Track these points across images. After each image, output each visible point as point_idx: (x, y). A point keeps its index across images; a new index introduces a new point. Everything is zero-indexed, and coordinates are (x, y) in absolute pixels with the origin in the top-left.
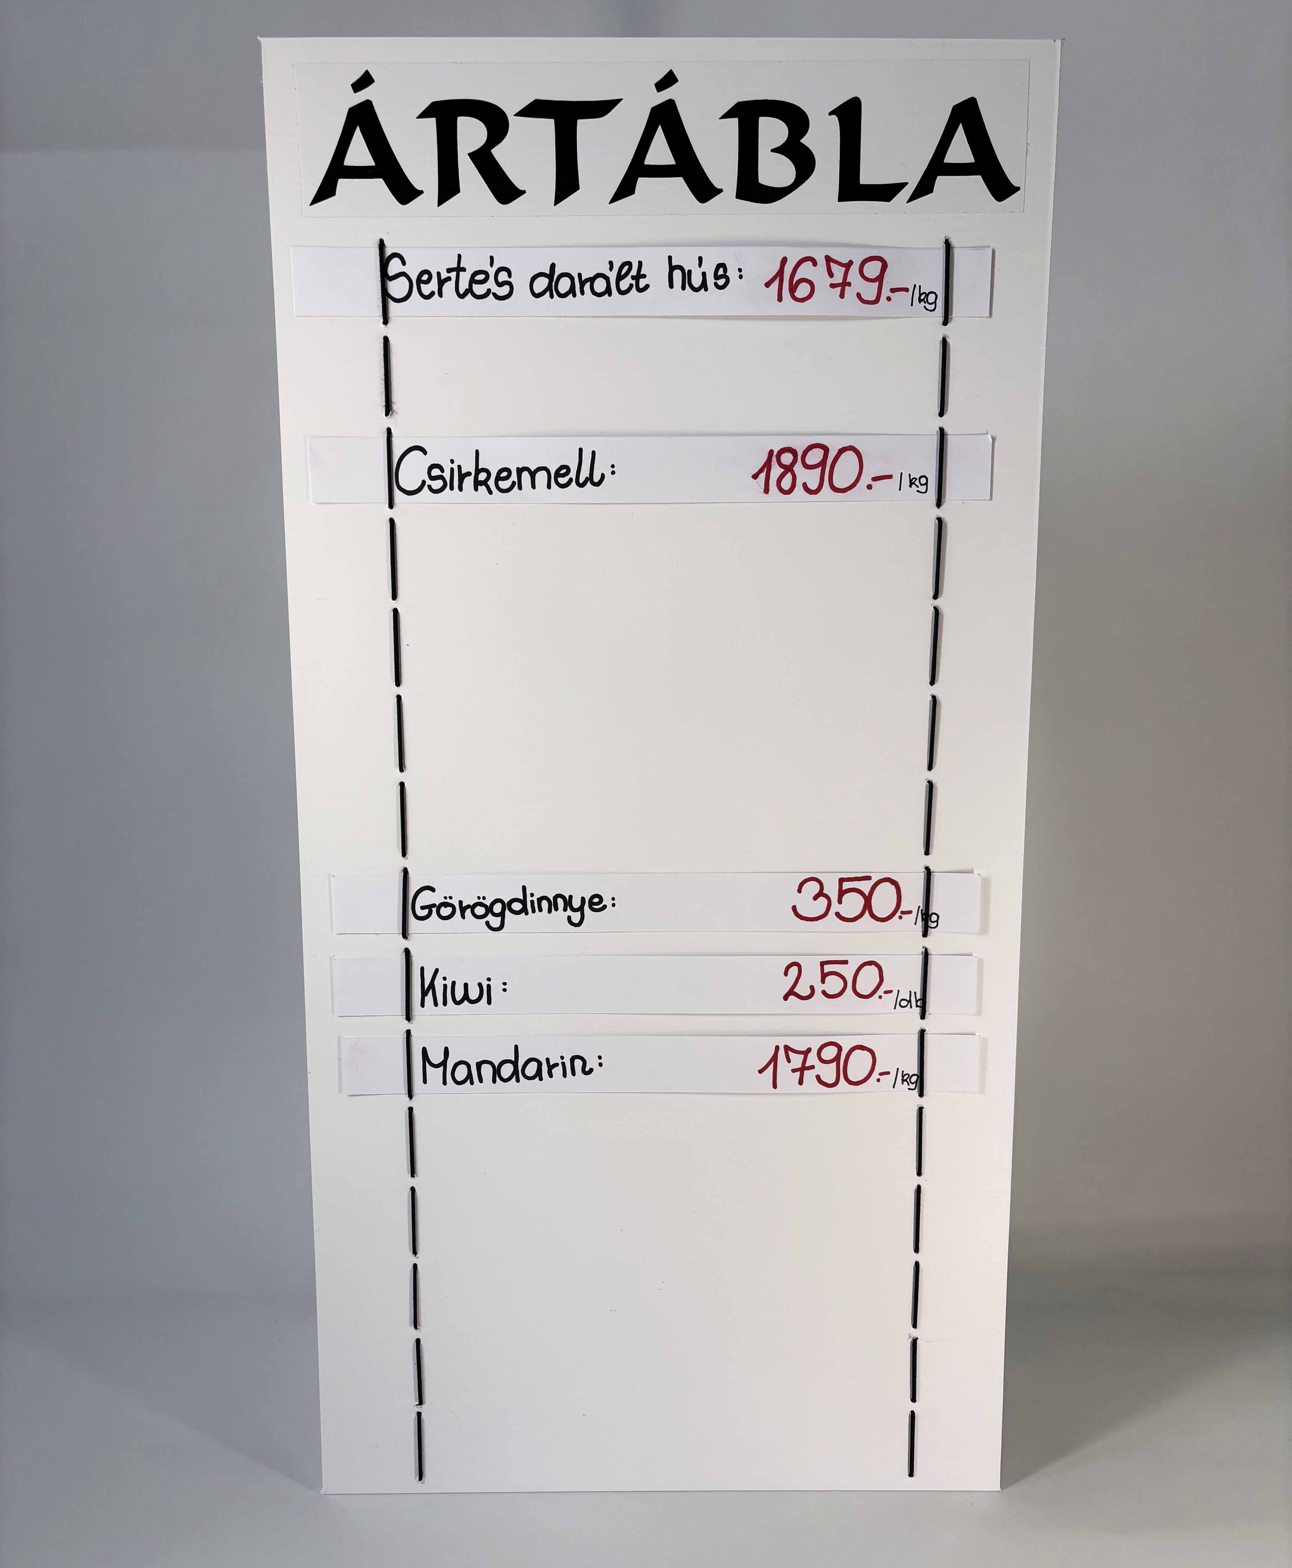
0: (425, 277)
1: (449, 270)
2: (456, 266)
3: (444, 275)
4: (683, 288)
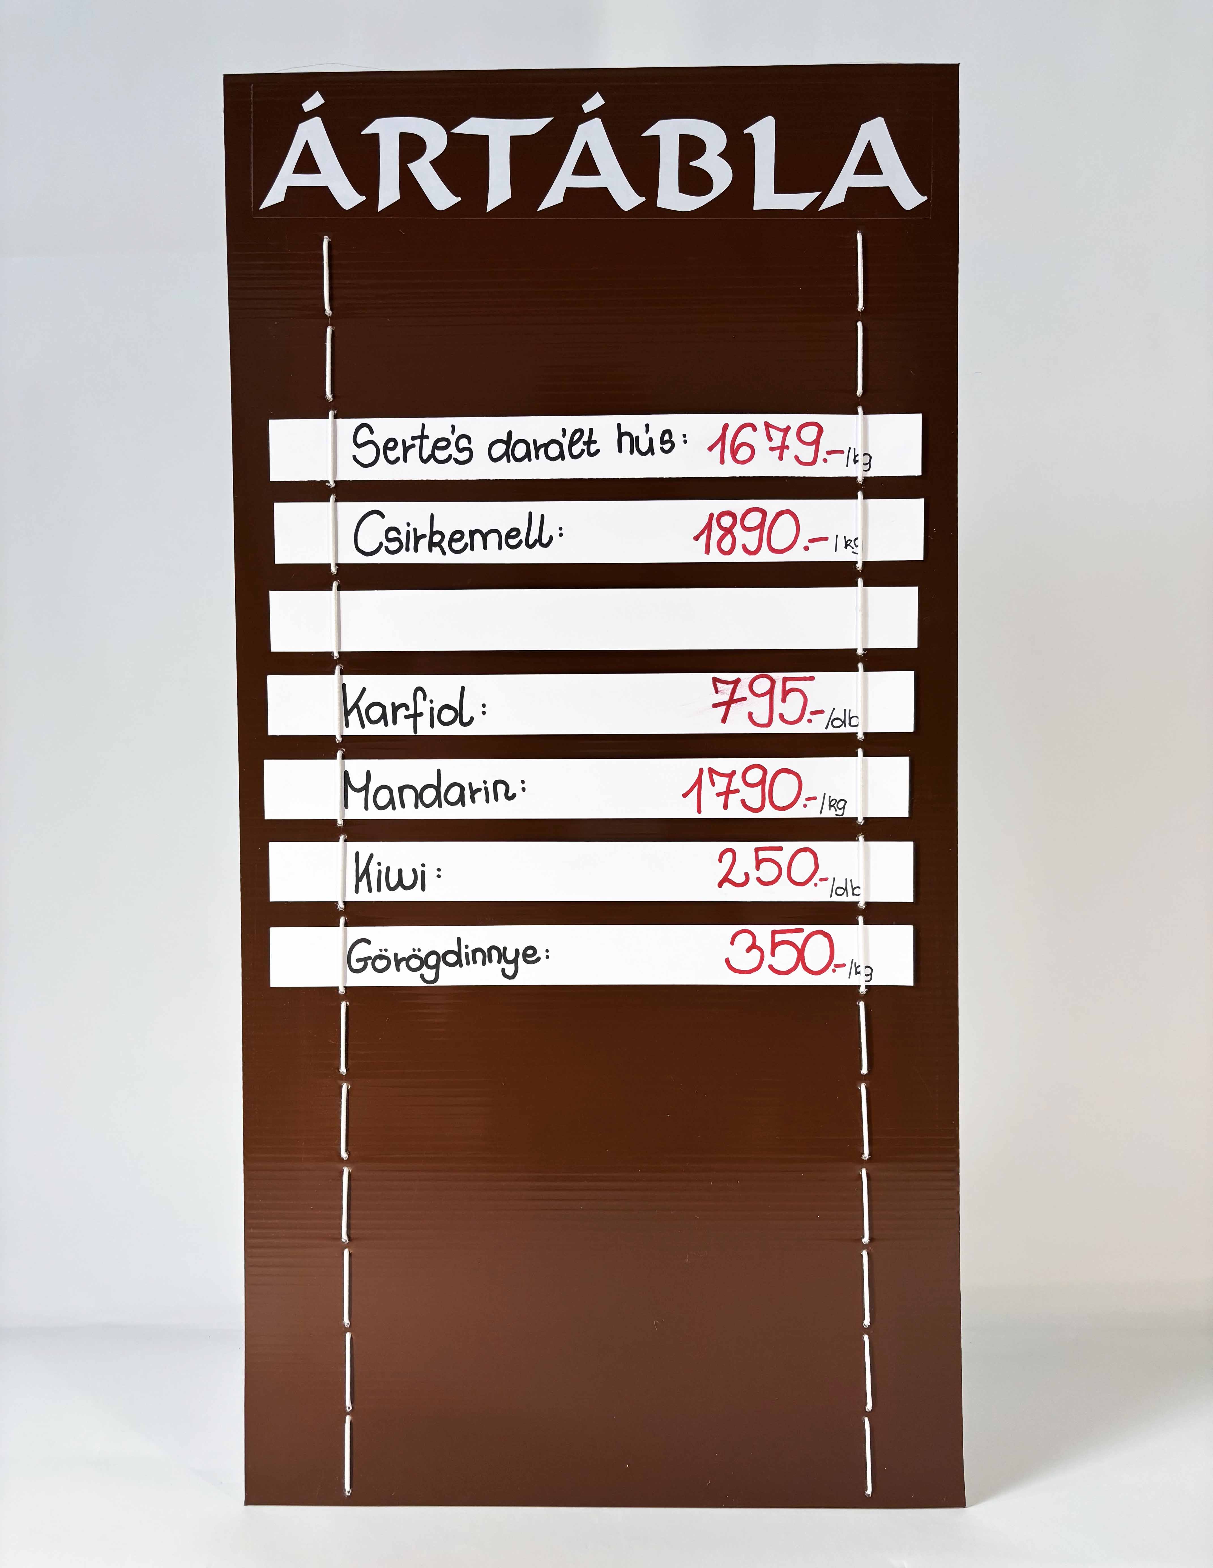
0: (391, 445)
1: (413, 438)
2: (420, 435)
3: (409, 442)
4: (632, 452)
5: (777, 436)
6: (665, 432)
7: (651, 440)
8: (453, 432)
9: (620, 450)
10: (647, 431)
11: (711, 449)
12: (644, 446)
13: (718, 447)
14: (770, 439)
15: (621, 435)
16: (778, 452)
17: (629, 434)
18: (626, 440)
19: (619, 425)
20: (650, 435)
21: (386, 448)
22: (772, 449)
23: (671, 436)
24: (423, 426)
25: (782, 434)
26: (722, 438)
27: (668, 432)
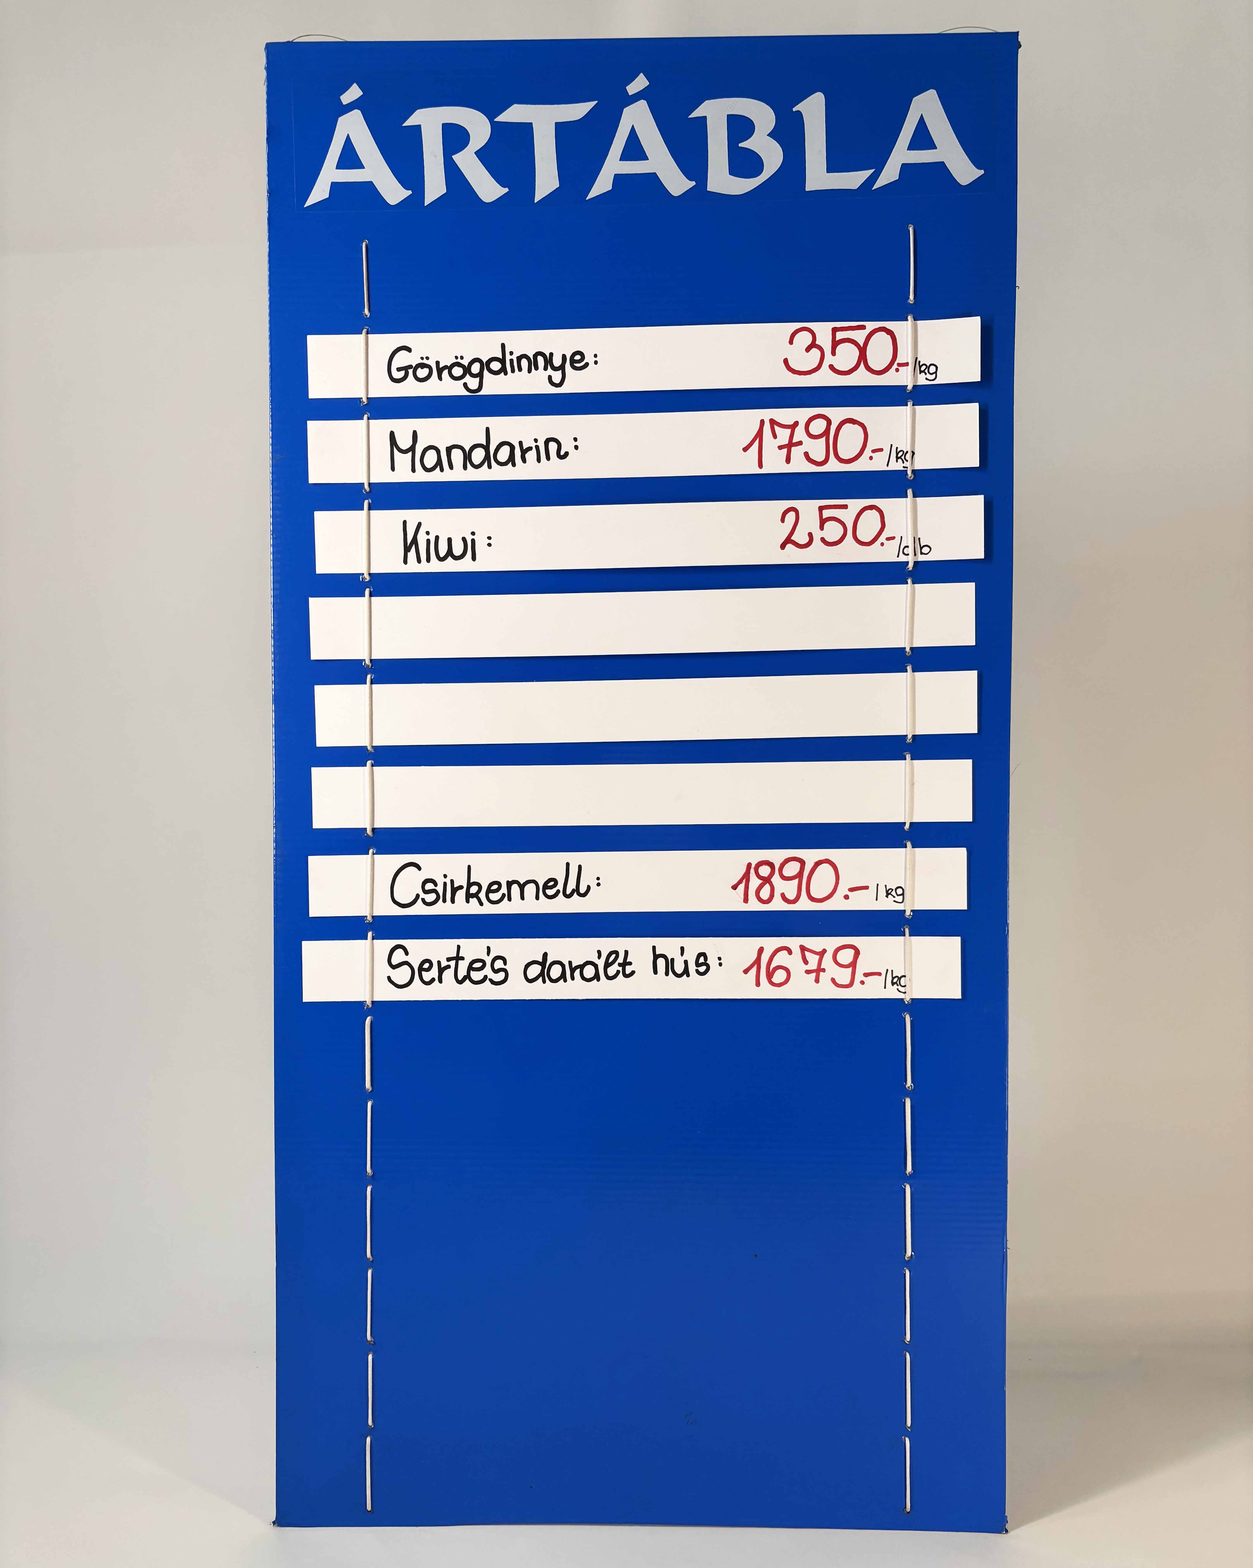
0: (426, 966)
1: (449, 959)
2: (455, 956)
3: (444, 963)
4: (667, 974)
5: (813, 960)
6: (700, 955)
7: (686, 962)
8: (488, 953)
9: (655, 972)
10: (682, 954)
11: (746, 971)
12: (679, 968)
13: (754, 971)
14: (806, 962)
15: (656, 957)
16: (814, 975)
17: (664, 956)
18: (661, 962)
19: (654, 948)
20: (685, 957)
21: (421, 969)
22: (808, 972)
23: (706, 959)
24: (459, 947)
25: (818, 957)
26: (758, 962)
27: (703, 954)
